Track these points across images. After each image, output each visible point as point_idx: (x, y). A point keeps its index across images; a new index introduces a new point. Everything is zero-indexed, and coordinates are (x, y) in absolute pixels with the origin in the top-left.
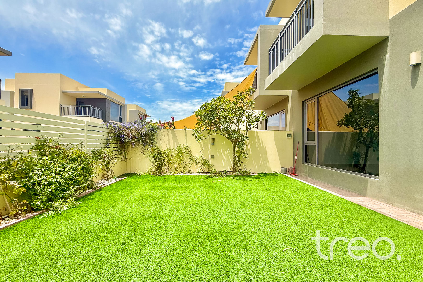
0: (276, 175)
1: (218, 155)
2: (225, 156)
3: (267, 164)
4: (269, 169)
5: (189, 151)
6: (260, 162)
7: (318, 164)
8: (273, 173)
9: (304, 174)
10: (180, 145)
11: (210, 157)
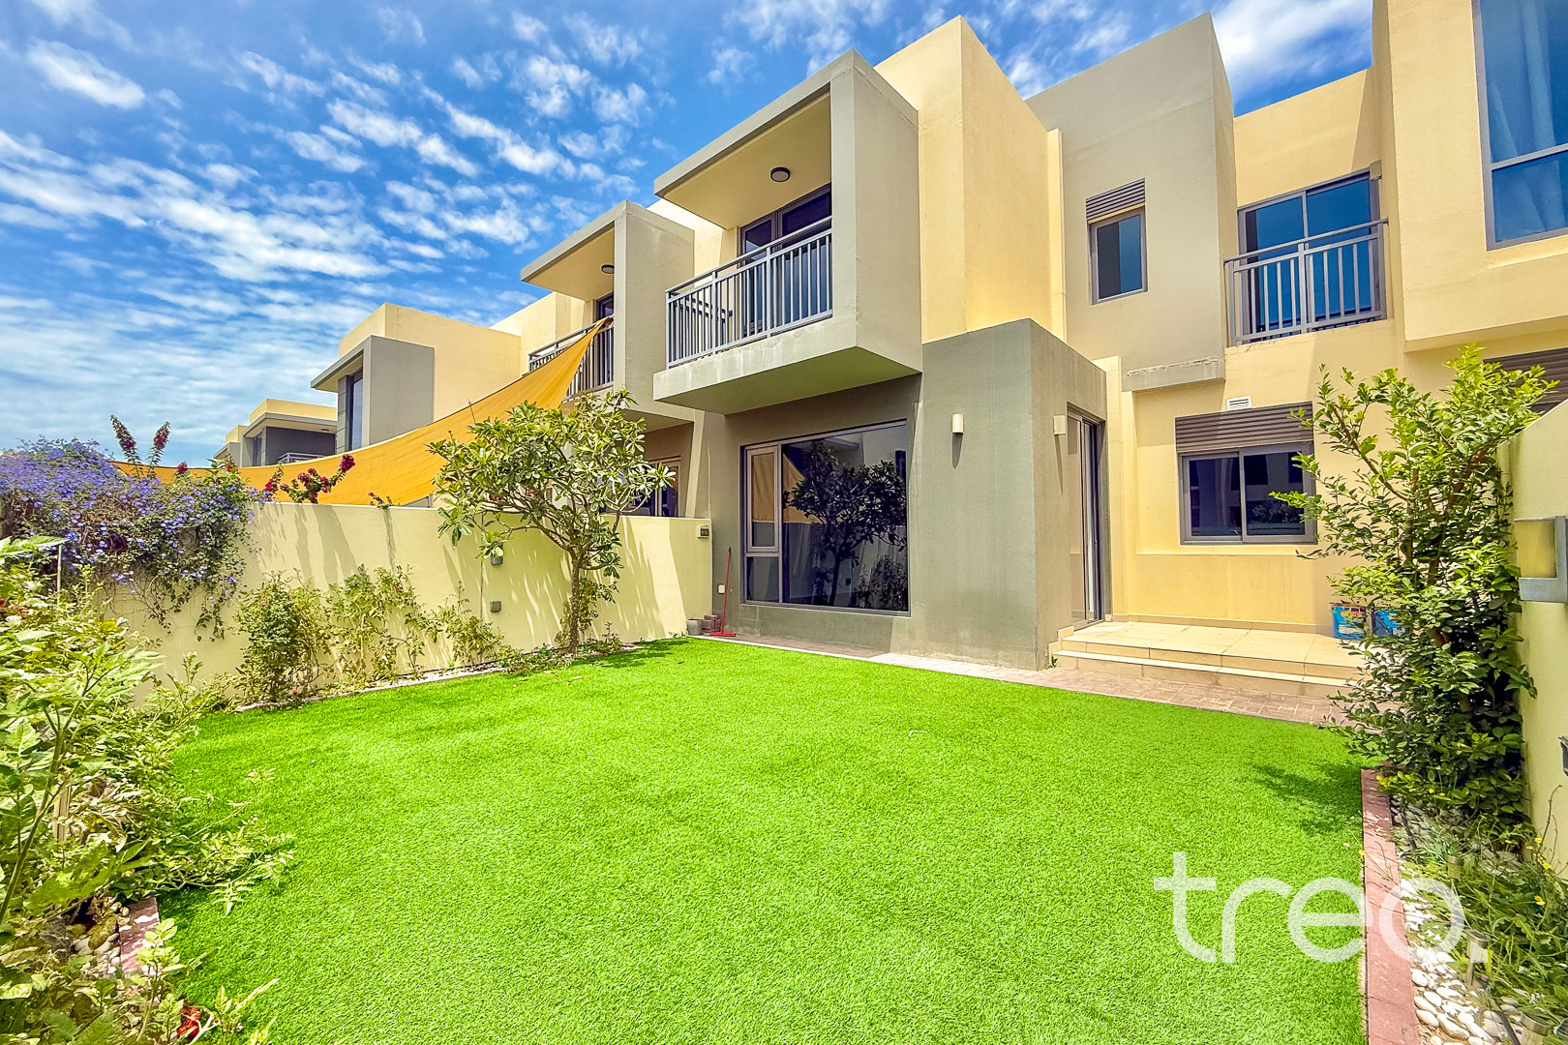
0: (677, 642)
1: (514, 596)
2: (537, 600)
3: (655, 614)
4: (660, 628)
5: (406, 591)
6: (637, 609)
7: (784, 601)
8: (668, 636)
9: (747, 628)
10: (362, 568)
11: (486, 608)
